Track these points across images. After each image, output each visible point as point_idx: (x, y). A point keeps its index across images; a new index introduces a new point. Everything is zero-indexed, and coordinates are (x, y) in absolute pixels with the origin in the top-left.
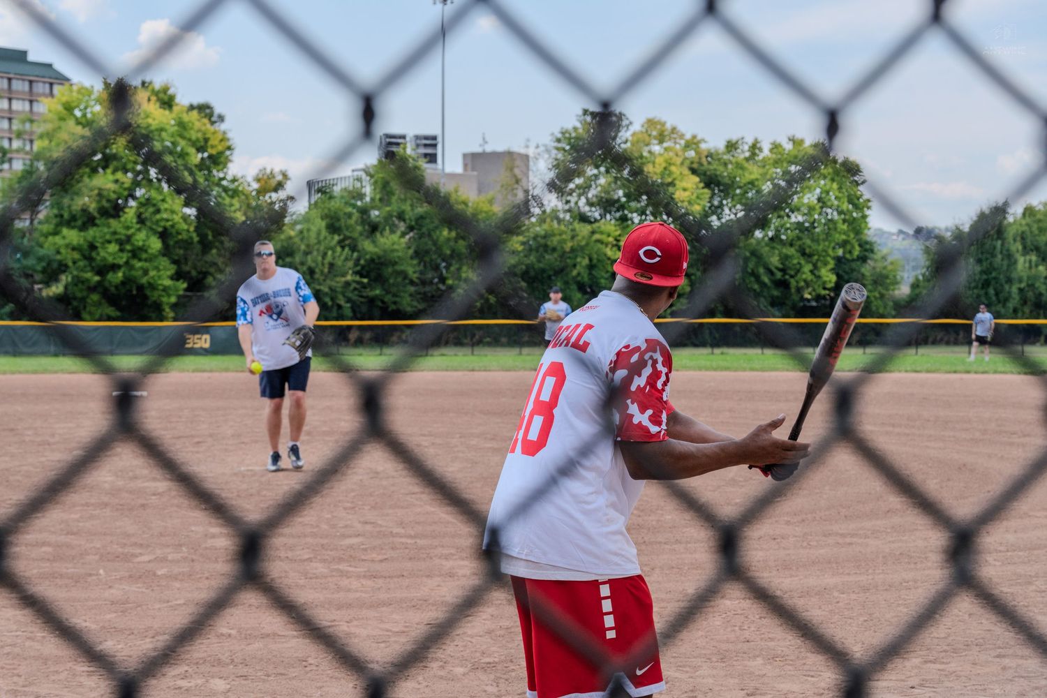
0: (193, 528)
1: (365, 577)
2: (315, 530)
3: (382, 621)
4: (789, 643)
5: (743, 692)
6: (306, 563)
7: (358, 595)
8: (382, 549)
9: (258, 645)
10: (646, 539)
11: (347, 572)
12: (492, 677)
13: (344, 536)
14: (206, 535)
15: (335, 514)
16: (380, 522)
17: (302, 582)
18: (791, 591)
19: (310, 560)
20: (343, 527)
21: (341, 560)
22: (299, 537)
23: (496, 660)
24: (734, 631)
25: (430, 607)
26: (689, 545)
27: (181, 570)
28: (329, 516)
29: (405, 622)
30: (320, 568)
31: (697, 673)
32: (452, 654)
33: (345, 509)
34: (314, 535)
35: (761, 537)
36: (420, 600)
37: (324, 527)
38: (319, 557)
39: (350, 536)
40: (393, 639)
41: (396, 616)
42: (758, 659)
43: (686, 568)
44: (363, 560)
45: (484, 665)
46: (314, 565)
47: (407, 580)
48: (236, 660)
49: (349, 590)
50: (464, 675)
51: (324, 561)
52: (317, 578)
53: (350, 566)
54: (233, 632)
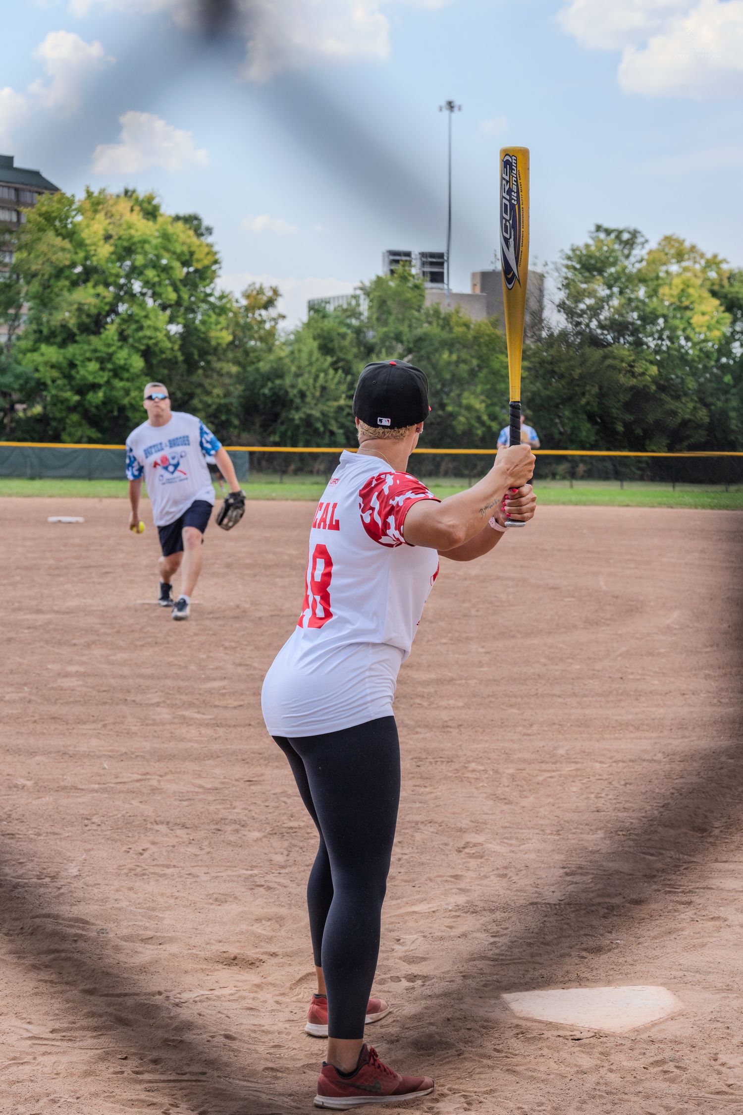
0: (49, 666)
1: (207, 725)
2: (179, 671)
3: (199, 776)
4: (644, 814)
5: (562, 871)
6: (151, 708)
7: (189, 745)
8: (242, 694)
9: (48, 799)
10: (540, 691)
11: (191, 719)
12: (286, 844)
13: (209, 679)
14: (59, 675)
15: (211, 654)
16: (255, 665)
17: (134, 729)
18: (674, 754)
19: (158, 704)
20: (213, 669)
21: (191, 705)
22: (159, 678)
23: (302, 824)
24: (588, 798)
25: (262, 761)
26: (585, 699)
27: (10, 712)
28: (204, 656)
29: (225, 778)
30: (164, 713)
31: (522, 847)
32: (256, 816)
33: (226, 648)
34: (177, 677)
35: (670, 692)
36: (254, 753)
37: (193, 667)
38: (168, 702)
39: (215, 680)
40: (201, 797)
41: (217, 771)
42: (599, 832)
43: (569, 725)
44: (216, 706)
45: (284, 830)
46: (159, 710)
47: (252, 730)
48: (14, 816)
49: (182, 740)
50: (256, 841)
51: (172, 706)
52: (154, 725)
53: (198, 712)
54: (29, 783)
